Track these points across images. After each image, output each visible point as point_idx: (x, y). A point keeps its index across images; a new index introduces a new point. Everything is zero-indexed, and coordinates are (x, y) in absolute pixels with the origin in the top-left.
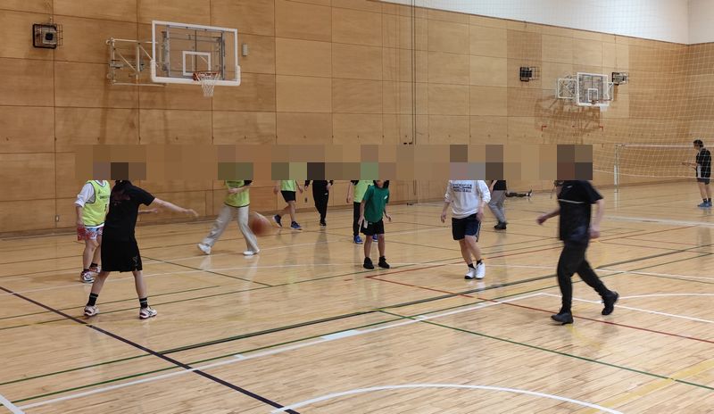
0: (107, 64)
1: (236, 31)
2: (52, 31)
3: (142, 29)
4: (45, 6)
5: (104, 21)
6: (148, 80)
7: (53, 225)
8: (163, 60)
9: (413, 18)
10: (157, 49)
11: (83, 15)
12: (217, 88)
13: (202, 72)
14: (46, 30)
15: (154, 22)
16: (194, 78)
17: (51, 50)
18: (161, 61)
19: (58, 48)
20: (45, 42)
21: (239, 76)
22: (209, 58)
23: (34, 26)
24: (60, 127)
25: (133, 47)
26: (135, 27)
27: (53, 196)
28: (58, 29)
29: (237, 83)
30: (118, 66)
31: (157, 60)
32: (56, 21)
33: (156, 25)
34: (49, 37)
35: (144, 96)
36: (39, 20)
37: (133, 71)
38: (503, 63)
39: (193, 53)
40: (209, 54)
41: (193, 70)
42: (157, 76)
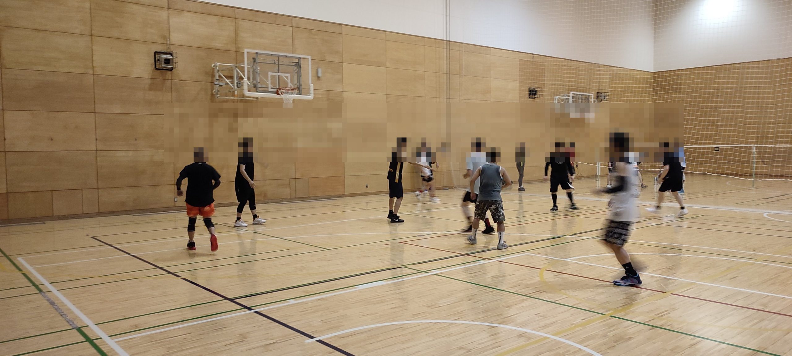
0: (212, 82)
1: (309, 57)
2: (169, 57)
3: (239, 56)
4: (164, 37)
5: (210, 50)
6: (242, 95)
8: (253, 79)
9: (448, 49)
10: (249, 71)
11: (193, 45)
12: (295, 101)
13: (283, 88)
14: (164, 56)
15: (246, 51)
16: (277, 93)
17: (169, 72)
18: (251, 80)
19: (174, 69)
20: (164, 66)
21: (312, 92)
22: (288, 78)
23: (155, 53)
25: (231, 70)
26: (233, 54)
28: (174, 55)
29: (311, 97)
30: (221, 84)
31: (249, 79)
32: (172, 49)
33: (248, 53)
34: (167, 61)
35: (241, 107)
36: (159, 48)
37: (232, 88)
38: (516, 84)
39: (277, 74)
40: (288, 75)
41: (277, 87)
42: (249, 91)
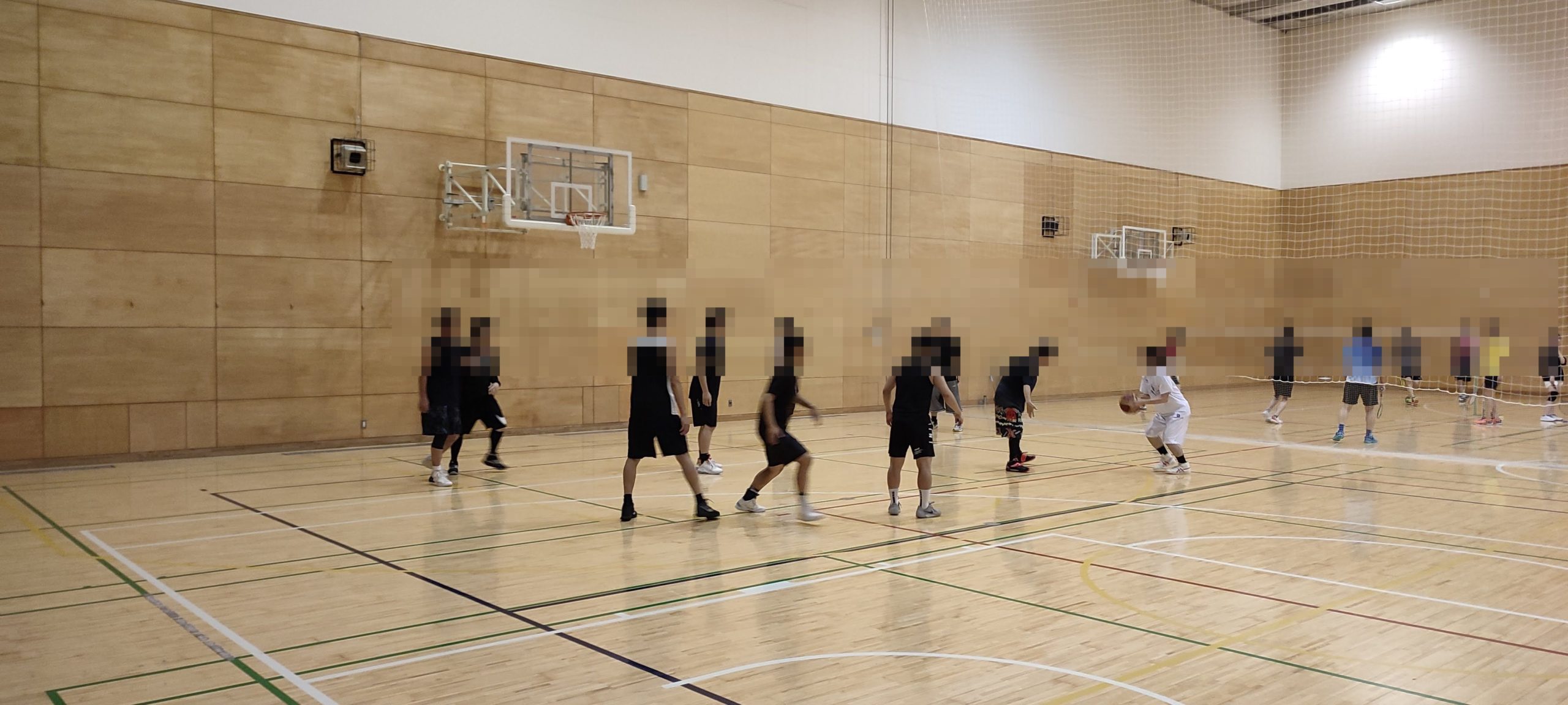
0: (439, 199)
1: (629, 154)
2: (359, 149)
3: (492, 148)
4: (351, 112)
5: (437, 137)
6: (499, 224)
7: (358, 433)
8: (522, 194)
9: (890, 141)
10: (513, 180)
11: (403, 127)
12: (601, 237)
13: (579, 213)
14: (351, 148)
15: (509, 140)
16: (567, 221)
17: (358, 179)
18: (518, 196)
19: (367, 174)
20: (350, 166)
21: (633, 219)
22: (590, 195)
23: (333, 141)
24: (369, 289)
25: (477, 175)
26: (481, 144)
27: (359, 391)
28: (368, 146)
29: (630, 230)
30: (456, 201)
31: (513, 193)
32: (365, 135)
33: (513, 143)
34: (356, 158)
35: (494, 247)
36: (340, 133)
37: (478, 210)
38: (1018, 210)
39: (566, 186)
40: (589, 188)
41: (566, 210)
42: (514, 217)
